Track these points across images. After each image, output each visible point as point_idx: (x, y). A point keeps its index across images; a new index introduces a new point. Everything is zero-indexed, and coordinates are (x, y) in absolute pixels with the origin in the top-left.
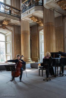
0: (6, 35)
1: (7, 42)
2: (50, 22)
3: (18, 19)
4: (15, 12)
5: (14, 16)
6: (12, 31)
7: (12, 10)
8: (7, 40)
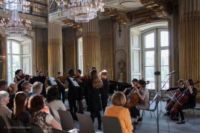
0: (23, 43)
1: (23, 56)
2: (91, 33)
3: (44, 19)
4: (38, 9)
5: (38, 16)
6: (32, 37)
7: (34, 6)
8: (24, 53)
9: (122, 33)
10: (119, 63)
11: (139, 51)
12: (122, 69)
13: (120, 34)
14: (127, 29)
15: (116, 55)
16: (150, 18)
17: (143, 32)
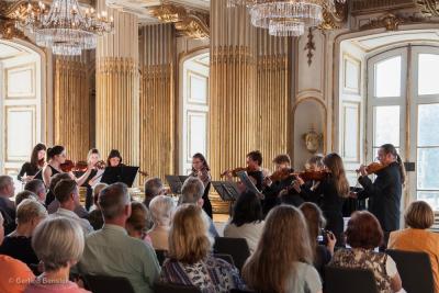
0: (8, 63)
1: (9, 103)
2: (237, 47)
9: (317, 53)
10: (304, 136)
11: (359, 104)
12: (313, 152)
13: (310, 55)
14: (330, 43)
15: (297, 112)
16: (398, 17)
17: (372, 53)
